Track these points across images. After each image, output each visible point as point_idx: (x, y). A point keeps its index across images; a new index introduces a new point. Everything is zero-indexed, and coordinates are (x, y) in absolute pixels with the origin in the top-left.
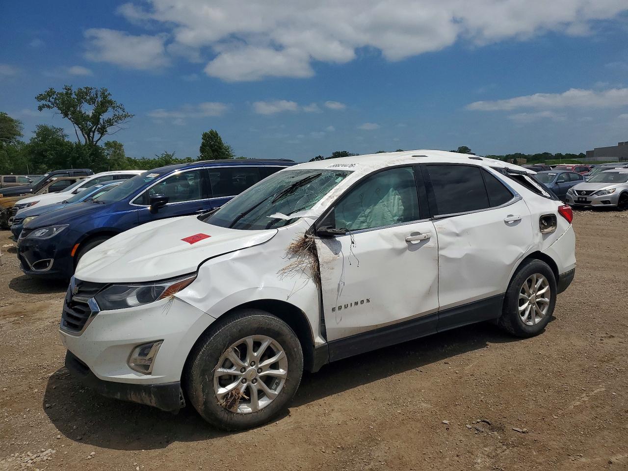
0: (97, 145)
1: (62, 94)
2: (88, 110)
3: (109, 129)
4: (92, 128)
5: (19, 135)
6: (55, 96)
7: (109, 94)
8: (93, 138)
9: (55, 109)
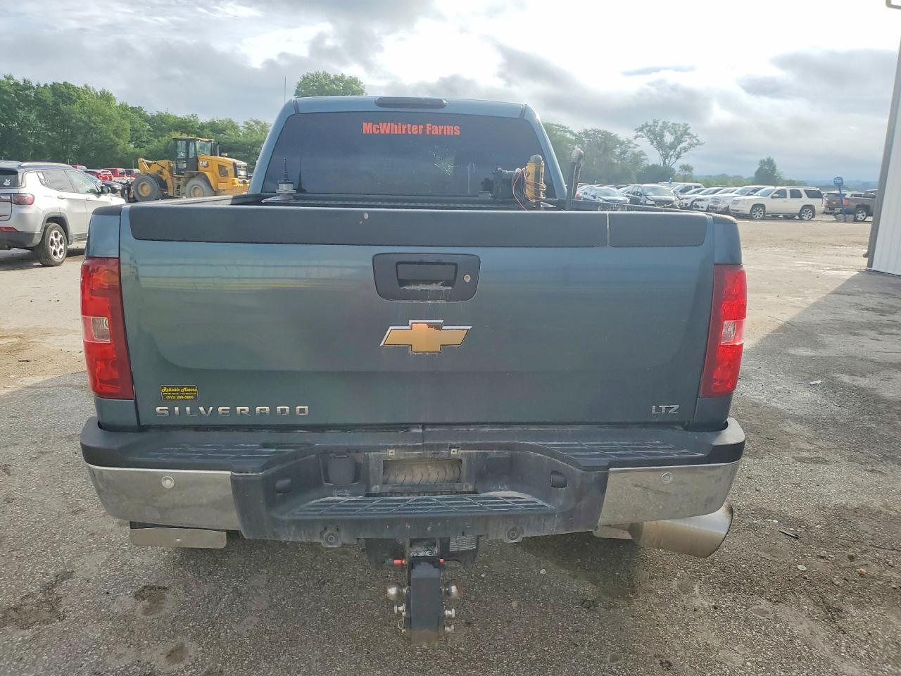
1: (652, 126)
2: (669, 138)
3: (683, 154)
7: (689, 128)
8: (669, 161)
9: (646, 138)
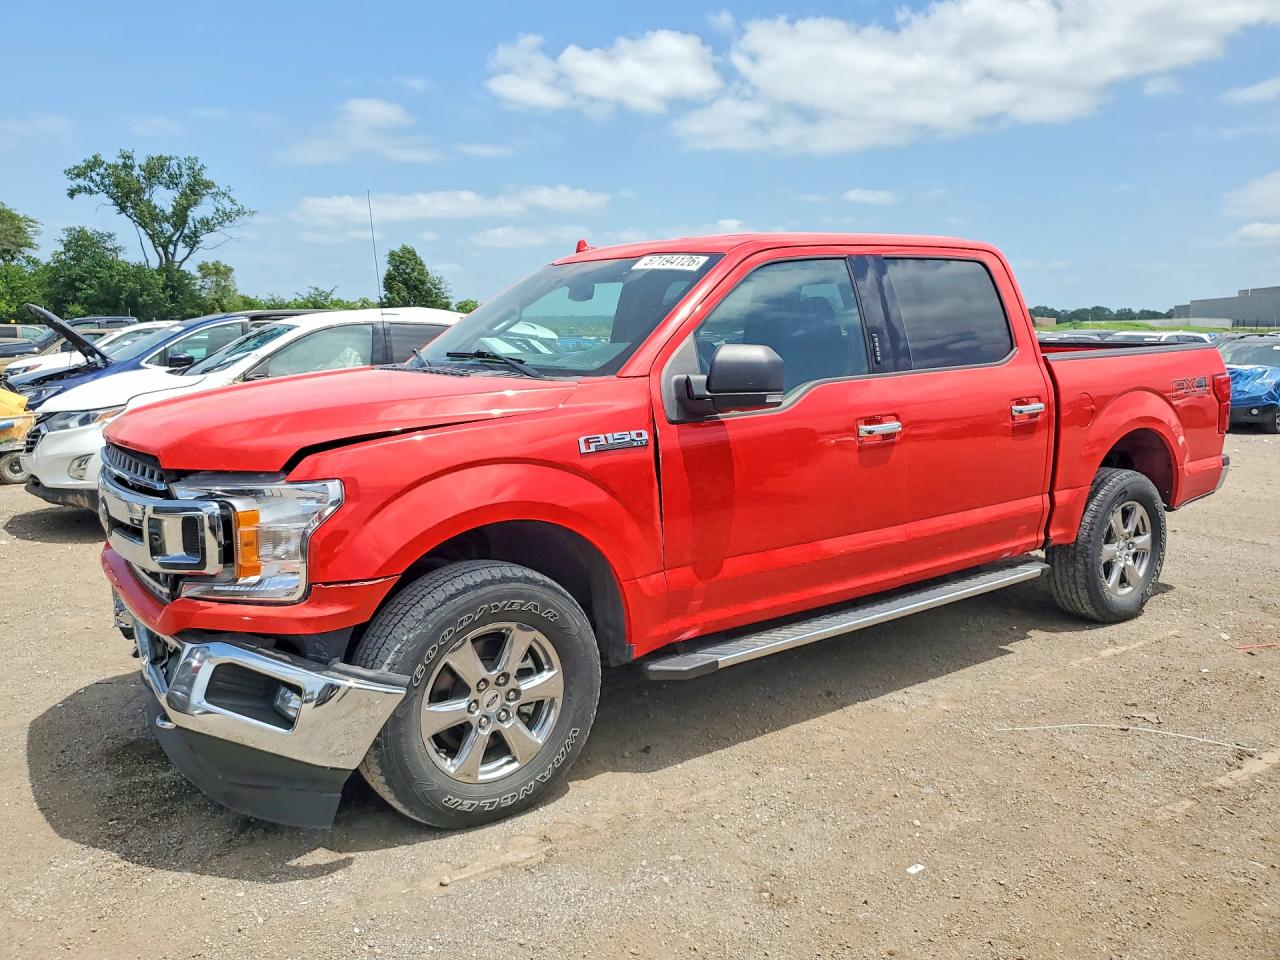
0: (182, 269)
1: (116, 167)
3: (206, 239)
4: (173, 235)
5: (30, 246)
6: (102, 171)
7: (206, 169)
8: (173, 255)
9: (102, 196)
